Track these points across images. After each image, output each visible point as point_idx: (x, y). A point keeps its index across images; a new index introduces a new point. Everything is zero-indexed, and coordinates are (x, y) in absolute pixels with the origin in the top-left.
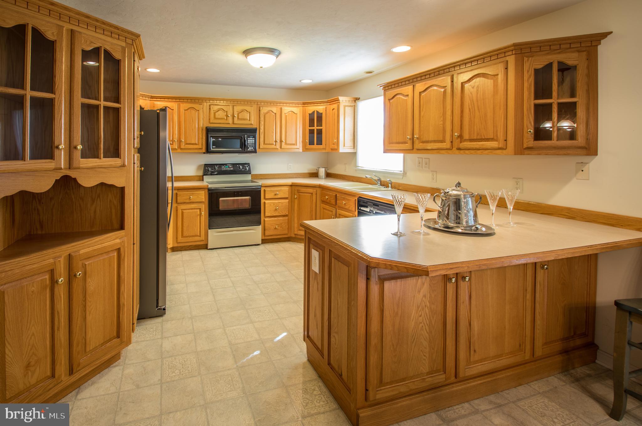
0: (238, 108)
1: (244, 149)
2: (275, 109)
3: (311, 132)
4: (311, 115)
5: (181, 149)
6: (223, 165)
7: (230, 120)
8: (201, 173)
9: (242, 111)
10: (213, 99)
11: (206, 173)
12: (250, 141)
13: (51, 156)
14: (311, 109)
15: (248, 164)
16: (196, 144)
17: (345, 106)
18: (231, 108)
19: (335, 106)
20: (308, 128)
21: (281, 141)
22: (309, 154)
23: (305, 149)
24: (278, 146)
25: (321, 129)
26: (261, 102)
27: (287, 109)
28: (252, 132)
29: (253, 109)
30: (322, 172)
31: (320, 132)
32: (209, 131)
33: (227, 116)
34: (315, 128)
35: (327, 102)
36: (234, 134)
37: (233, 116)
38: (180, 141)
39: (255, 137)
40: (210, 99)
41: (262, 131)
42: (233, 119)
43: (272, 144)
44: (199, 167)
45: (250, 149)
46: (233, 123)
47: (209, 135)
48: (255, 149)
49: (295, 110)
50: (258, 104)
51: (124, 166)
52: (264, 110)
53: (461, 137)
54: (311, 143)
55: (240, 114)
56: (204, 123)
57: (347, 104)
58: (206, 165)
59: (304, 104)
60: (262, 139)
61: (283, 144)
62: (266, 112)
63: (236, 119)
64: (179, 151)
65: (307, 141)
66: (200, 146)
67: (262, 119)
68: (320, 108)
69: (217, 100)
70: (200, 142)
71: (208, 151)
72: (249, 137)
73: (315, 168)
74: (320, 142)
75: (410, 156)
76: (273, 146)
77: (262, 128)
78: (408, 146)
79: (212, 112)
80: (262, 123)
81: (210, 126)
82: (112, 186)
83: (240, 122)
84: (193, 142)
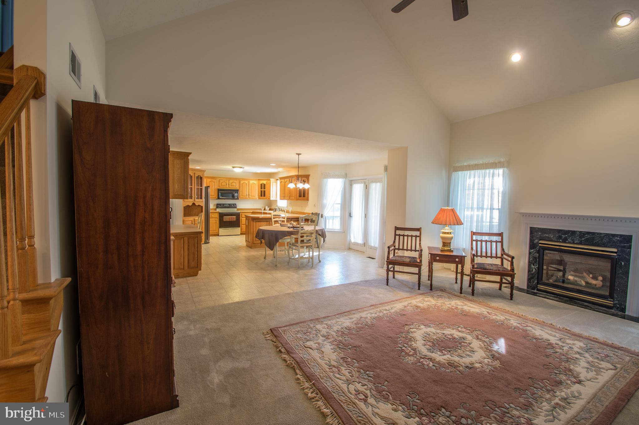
0: (231, 181)
1: (233, 197)
2: (246, 182)
3: (261, 191)
4: (261, 185)
6: (225, 204)
7: (228, 186)
8: (215, 207)
9: (233, 182)
10: (220, 178)
11: (217, 207)
12: (236, 195)
13: (192, 199)
14: (261, 182)
15: (235, 204)
16: (213, 195)
17: (273, 182)
18: (228, 181)
19: (269, 182)
20: (260, 190)
21: (249, 195)
22: (260, 200)
23: (259, 198)
24: (248, 197)
25: (265, 191)
26: (241, 179)
27: (251, 182)
28: (237, 191)
29: (237, 182)
30: (267, 208)
31: (264, 191)
32: (219, 190)
33: (226, 184)
34: (263, 190)
35: (267, 180)
36: (229, 192)
37: (229, 184)
39: (238, 193)
40: (219, 178)
41: (241, 190)
42: (229, 185)
44: (214, 205)
45: (236, 198)
46: (229, 187)
47: (219, 192)
48: (238, 197)
49: (255, 182)
50: (239, 180)
51: (203, 201)
52: (242, 182)
53: (290, 196)
54: (261, 196)
55: (232, 184)
56: (217, 187)
57: (273, 181)
58: (218, 204)
59: (258, 180)
60: (241, 194)
61: (250, 196)
62: (242, 183)
63: (230, 185)
65: (260, 195)
66: (216, 196)
67: (241, 186)
68: (265, 182)
69: (222, 178)
70: (215, 194)
71: (219, 198)
72: (235, 193)
73: (264, 206)
74: (264, 196)
75: (289, 201)
76: (246, 197)
77: (241, 189)
78: (288, 198)
79: (220, 183)
80: (241, 187)
81: (219, 188)
82: (201, 206)
83: (232, 187)
84: (212, 195)
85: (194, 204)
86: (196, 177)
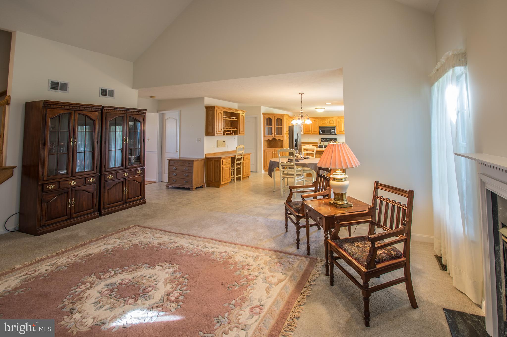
0: (329, 120)
1: (331, 133)
5: (312, 133)
6: (327, 139)
7: (327, 124)
9: (331, 120)
11: (321, 141)
12: (333, 131)
13: (272, 135)
15: (336, 139)
18: (327, 119)
26: (338, 117)
28: (334, 128)
29: (334, 120)
32: (320, 128)
33: (326, 122)
37: (328, 123)
38: (311, 131)
39: (335, 129)
40: (320, 117)
43: (342, 132)
45: (333, 133)
48: (335, 133)
50: (336, 118)
51: (283, 137)
55: (330, 122)
56: (318, 125)
58: (322, 139)
60: (338, 130)
62: (340, 120)
63: (329, 123)
64: (311, 134)
66: (318, 133)
67: (338, 123)
70: (318, 131)
71: (320, 134)
77: (338, 126)
80: (338, 124)
81: (320, 126)
82: (281, 140)
83: (330, 124)
84: (315, 131)
85: (274, 139)
86: (276, 119)
